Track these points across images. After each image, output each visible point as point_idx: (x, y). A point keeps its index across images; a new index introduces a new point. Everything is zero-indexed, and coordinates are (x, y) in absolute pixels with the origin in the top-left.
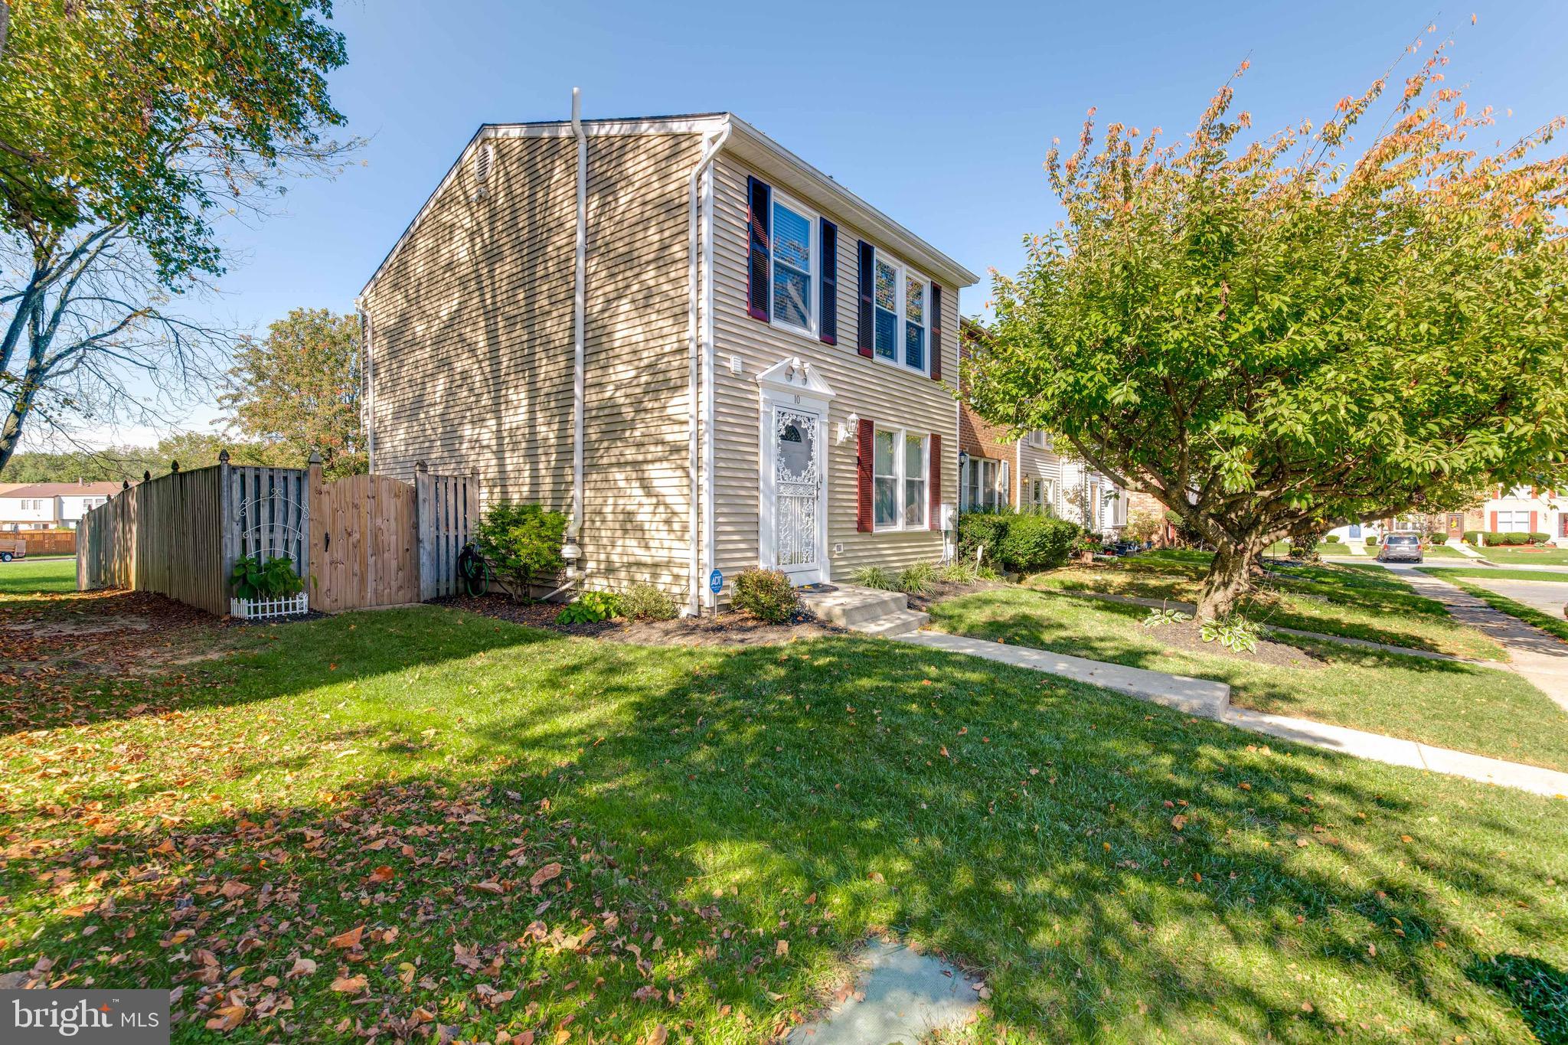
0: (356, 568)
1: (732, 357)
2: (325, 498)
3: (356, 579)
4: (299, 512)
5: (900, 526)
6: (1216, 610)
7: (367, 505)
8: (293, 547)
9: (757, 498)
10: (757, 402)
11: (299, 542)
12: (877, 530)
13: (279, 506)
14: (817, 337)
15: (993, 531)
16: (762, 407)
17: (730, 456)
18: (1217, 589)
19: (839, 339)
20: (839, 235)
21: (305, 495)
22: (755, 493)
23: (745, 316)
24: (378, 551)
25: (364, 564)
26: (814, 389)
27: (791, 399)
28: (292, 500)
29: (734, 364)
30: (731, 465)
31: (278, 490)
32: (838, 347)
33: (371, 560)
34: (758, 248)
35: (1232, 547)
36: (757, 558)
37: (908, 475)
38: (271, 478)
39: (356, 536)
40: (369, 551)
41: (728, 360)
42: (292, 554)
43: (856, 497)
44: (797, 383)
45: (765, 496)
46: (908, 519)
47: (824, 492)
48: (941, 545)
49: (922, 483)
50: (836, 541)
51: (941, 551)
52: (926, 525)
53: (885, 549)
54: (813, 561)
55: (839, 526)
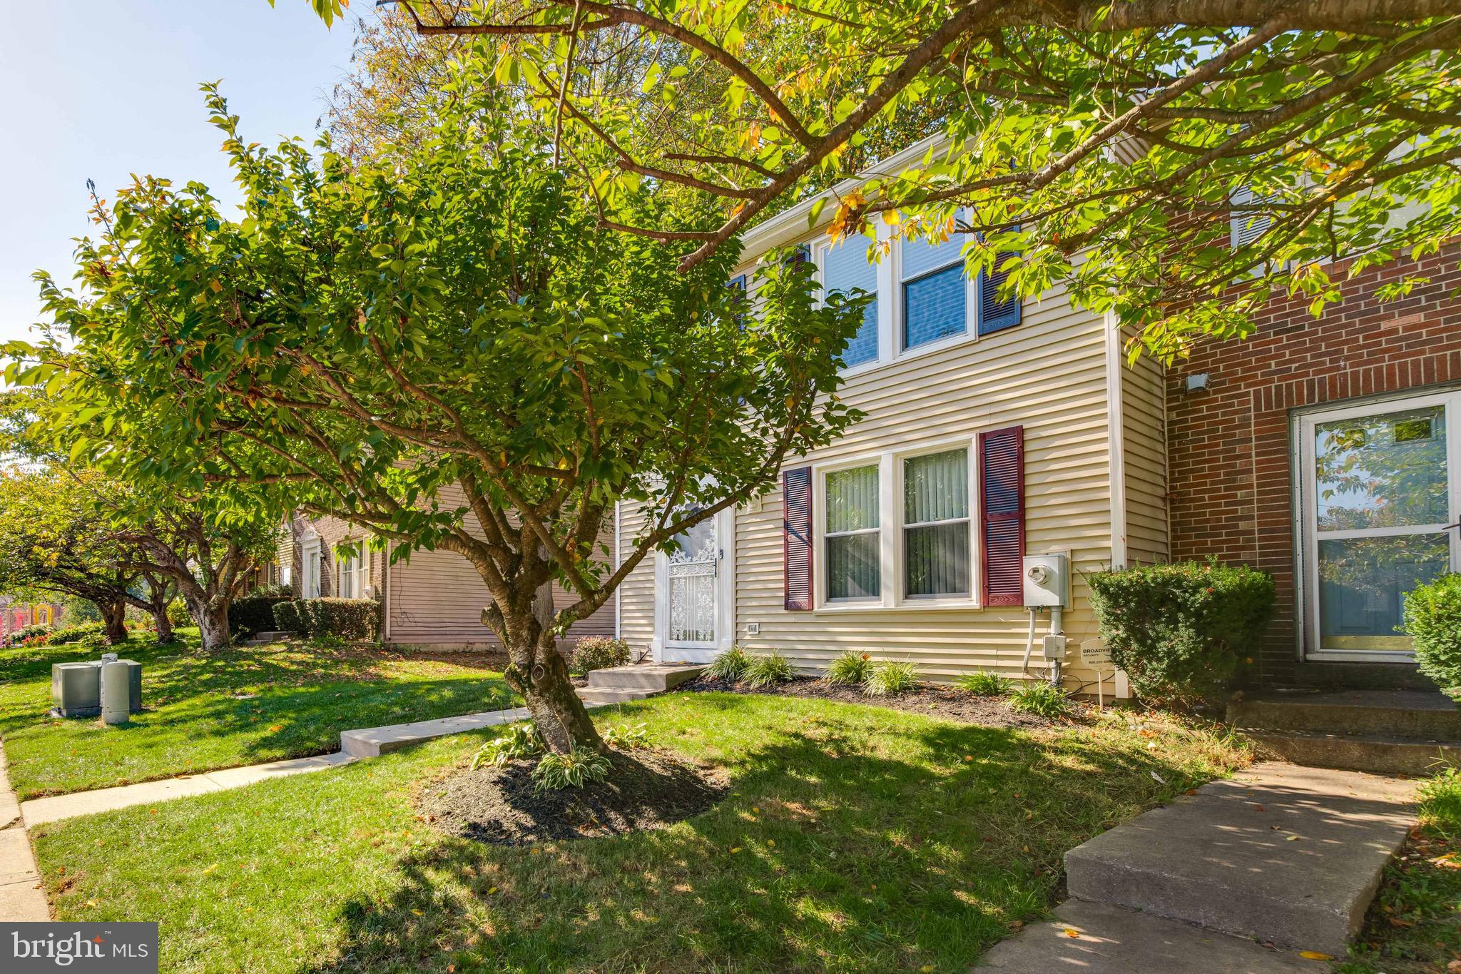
5: (884, 600)
9: (653, 581)
12: (821, 606)
22: (652, 577)
36: (653, 632)
37: (906, 520)
43: (783, 568)
45: (658, 579)
46: (911, 590)
47: (727, 567)
48: (1025, 635)
49: (966, 524)
50: (749, 620)
51: (1023, 647)
52: (973, 600)
53: (845, 633)
54: (712, 640)
55: (754, 603)
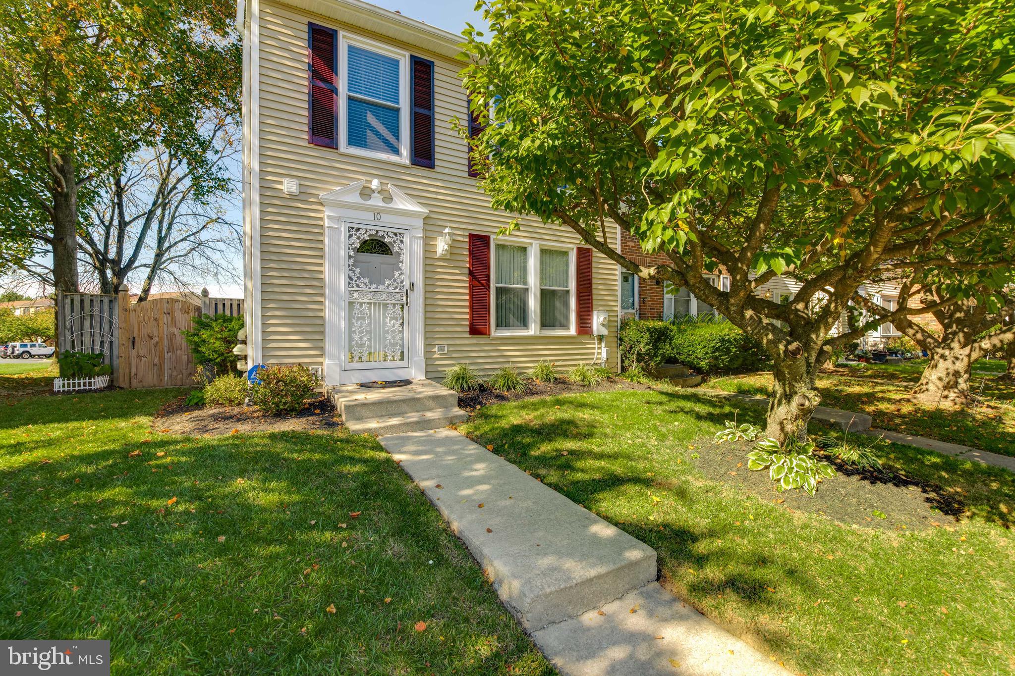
0: (156, 361)
1: (285, 181)
2: (132, 314)
3: (156, 368)
4: (111, 323)
5: (533, 329)
6: (782, 429)
7: (166, 319)
8: (106, 345)
9: (321, 303)
10: (321, 219)
11: (111, 343)
12: (495, 333)
13: (97, 319)
14: (407, 162)
15: (647, 335)
16: (327, 223)
17: (284, 266)
18: (780, 403)
19: (437, 163)
20: (436, 69)
21: (116, 311)
22: (320, 299)
23: (306, 144)
24: (172, 349)
25: (161, 357)
26: (401, 207)
27: (369, 216)
28: (106, 315)
29: (288, 186)
30: (285, 274)
31: (96, 309)
32: (437, 169)
33: (167, 356)
34: (322, 84)
35: (781, 347)
36: (321, 356)
37: (541, 284)
38: (92, 301)
39: (156, 339)
40: (166, 350)
41: (281, 183)
42: (106, 352)
43: (467, 304)
44: (376, 201)
45: (331, 301)
46: (544, 325)
47: (418, 299)
48: (594, 348)
49: (568, 292)
50: (437, 342)
51: (593, 354)
52: (573, 330)
53: (510, 351)
54: (402, 359)
55: (442, 329)
